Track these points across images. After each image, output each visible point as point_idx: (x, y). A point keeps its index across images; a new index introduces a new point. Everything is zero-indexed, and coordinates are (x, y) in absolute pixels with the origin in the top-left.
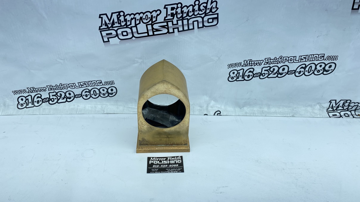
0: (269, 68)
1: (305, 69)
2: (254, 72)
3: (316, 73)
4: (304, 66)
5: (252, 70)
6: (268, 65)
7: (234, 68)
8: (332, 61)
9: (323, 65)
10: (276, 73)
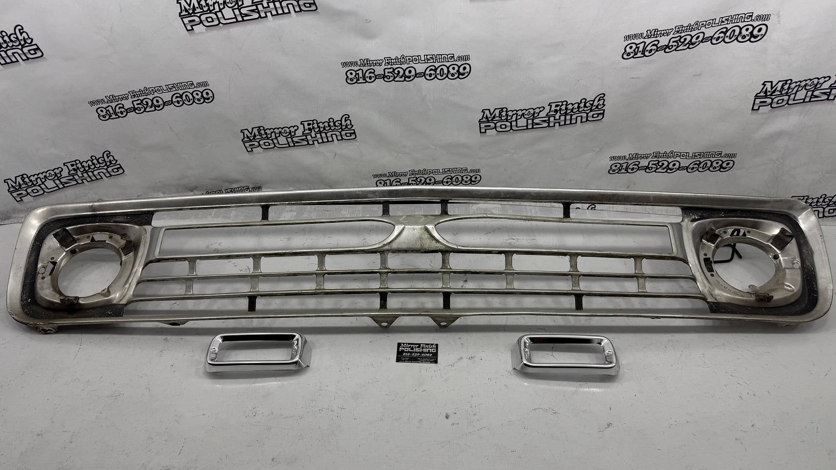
0: (657, 162)
1: (699, 166)
2: (640, 166)
3: (711, 169)
4: (698, 162)
5: (637, 163)
6: (656, 159)
7: (617, 161)
8: (730, 159)
9: (720, 163)
10: (665, 168)
